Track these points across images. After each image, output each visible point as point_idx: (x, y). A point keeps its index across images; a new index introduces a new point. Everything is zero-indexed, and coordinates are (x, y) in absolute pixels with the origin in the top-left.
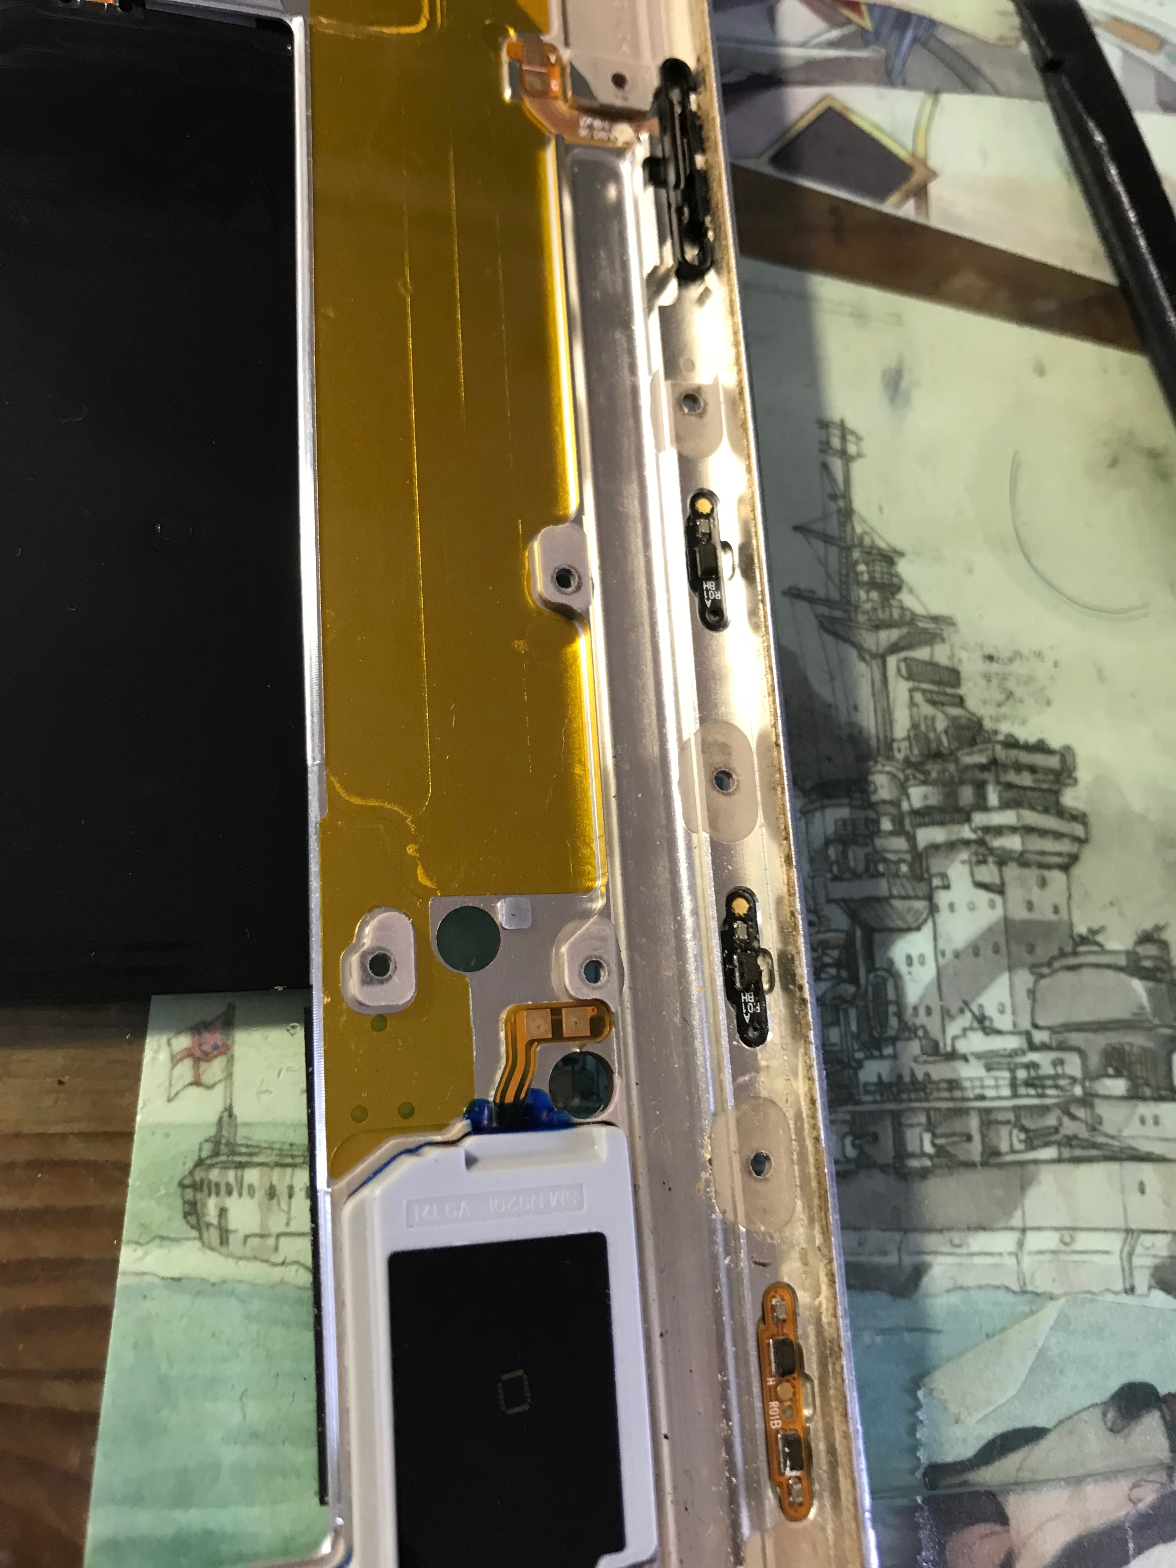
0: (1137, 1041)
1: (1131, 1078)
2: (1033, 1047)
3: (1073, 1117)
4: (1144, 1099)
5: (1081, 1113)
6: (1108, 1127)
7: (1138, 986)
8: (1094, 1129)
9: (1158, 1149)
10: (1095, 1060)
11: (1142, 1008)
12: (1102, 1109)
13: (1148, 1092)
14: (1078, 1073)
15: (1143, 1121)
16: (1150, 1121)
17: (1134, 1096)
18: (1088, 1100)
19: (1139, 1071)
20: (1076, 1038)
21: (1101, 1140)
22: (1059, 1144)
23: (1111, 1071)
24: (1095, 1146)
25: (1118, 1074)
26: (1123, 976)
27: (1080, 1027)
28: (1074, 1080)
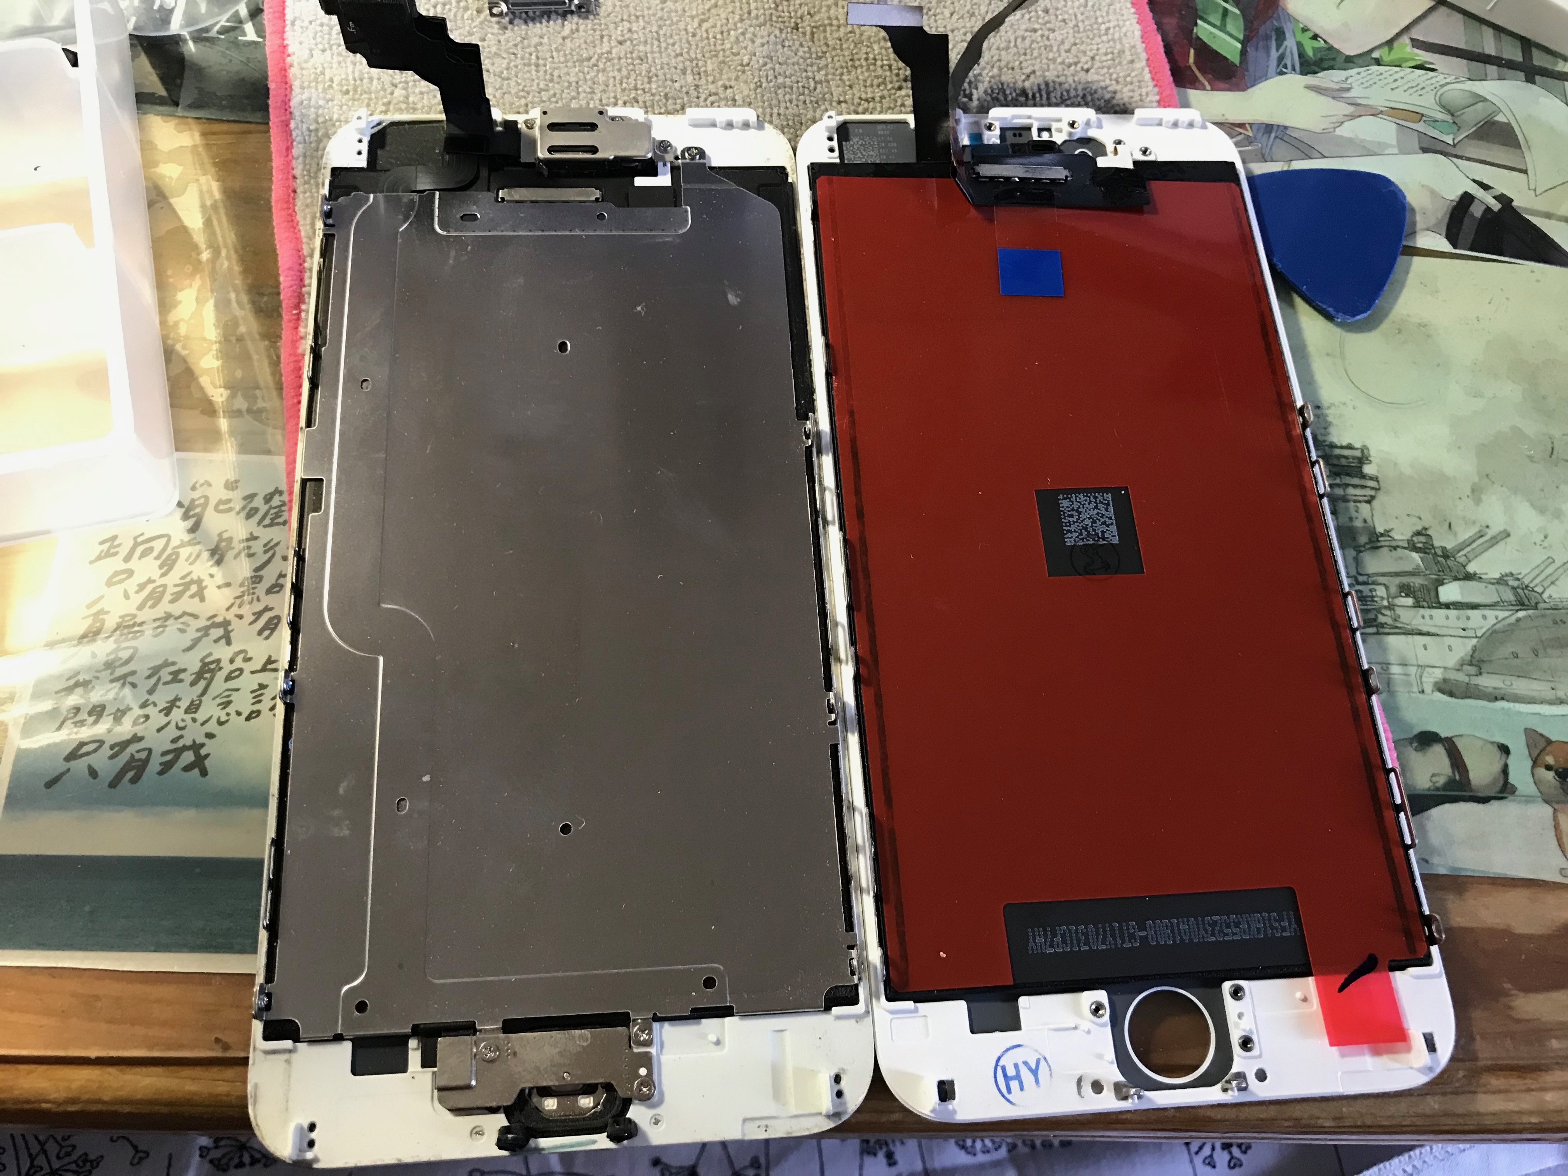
0: (1417, 581)
1: (1414, 597)
2: (1358, 583)
3: (1384, 615)
4: (1423, 607)
5: (1387, 612)
6: (1403, 619)
7: (1415, 556)
8: (1396, 620)
9: (1433, 630)
10: (1393, 590)
11: (1418, 566)
12: (1399, 611)
13: (1425, 604)
14: (1385, 596)
15: (1423, 617)
16: (1427, 617)
17: (1417, 605)
18: (1391, 607)
19: (1419, 594)
20: (1381, 579)
21: (1399, 625)
22: (1377, 626)
23: (1403, 594)
24: (1396, 627)
25: (1407, 595)
26: (1407, 552)
27: (1383, 575)
28: (1382, 598)
